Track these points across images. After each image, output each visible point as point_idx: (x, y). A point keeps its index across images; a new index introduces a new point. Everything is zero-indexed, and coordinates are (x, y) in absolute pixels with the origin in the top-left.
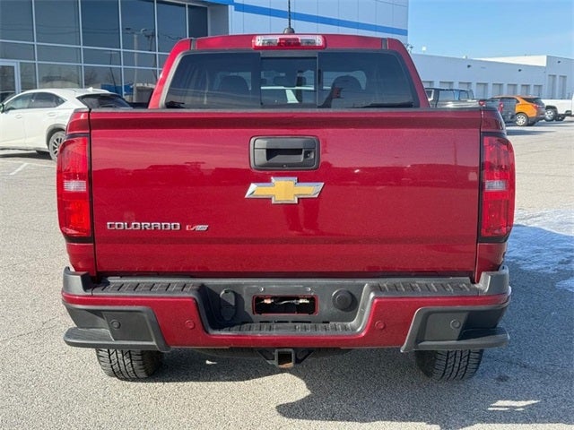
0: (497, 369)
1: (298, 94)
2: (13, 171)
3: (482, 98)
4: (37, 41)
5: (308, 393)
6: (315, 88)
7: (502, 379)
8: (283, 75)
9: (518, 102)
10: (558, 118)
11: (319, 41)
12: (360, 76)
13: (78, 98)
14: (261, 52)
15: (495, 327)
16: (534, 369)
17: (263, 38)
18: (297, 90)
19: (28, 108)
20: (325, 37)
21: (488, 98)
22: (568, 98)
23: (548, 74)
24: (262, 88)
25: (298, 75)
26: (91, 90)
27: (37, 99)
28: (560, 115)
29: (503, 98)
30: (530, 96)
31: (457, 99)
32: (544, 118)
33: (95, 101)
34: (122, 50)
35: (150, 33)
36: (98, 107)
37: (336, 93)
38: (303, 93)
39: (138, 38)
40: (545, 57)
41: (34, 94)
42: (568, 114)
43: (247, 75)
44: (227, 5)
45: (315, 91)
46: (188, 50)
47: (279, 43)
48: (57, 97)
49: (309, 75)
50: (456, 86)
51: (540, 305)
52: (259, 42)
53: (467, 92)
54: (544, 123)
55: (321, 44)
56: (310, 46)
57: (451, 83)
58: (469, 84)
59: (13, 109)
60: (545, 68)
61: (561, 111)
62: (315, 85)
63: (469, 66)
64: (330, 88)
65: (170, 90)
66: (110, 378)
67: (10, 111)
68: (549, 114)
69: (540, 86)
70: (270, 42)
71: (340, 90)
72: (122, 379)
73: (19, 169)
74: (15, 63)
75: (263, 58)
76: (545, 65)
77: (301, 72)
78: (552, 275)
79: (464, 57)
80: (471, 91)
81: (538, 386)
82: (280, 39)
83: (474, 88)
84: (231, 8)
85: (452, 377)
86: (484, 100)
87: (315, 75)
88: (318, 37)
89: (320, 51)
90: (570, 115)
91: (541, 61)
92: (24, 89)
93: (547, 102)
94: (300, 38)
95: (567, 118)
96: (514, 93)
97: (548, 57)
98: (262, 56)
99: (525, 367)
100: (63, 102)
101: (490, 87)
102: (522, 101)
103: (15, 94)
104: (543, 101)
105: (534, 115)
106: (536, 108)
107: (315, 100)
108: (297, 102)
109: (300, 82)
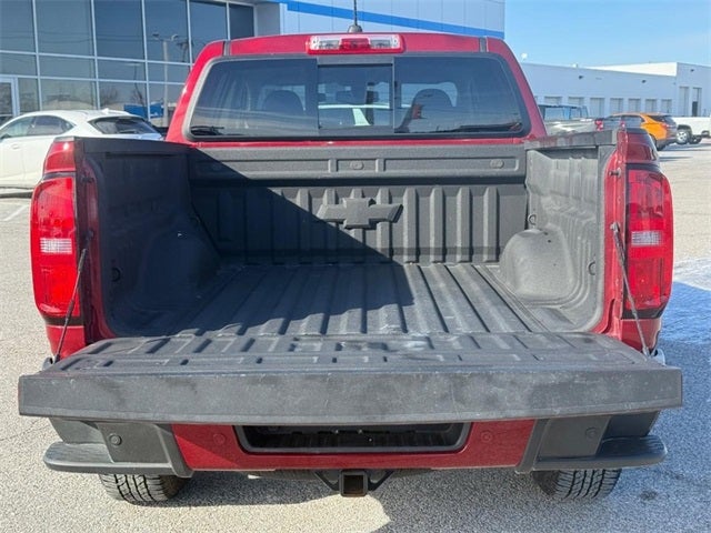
0: (639, 482)
1: (369, 114)
2: (8, 215)
3: (598, 116)
4: (40, 51)
5: (386, 520)
6: (391, 105)
7: (648, 496)
8: (348, 88)
9: (643, 121)
10: (693, 140)
11: (395, 42)
12: (450, 89)
13: (90, 122)
14: (318, 57)
15: (646, 435)
16: (690, 481)
17: (320, 39)
18: (367, 109)
19: (28, 135)
20: (403, 36)
21: (605, 117)
22: (704, 116)
23: (678, 85)
24: (320, 107)
25: (368, 88)
26: (106, 112)
27: (38, 124)
28: (695, 137)
29: (623, 117)
30: (657, 114)
31: (567, 118)
32: (675, 141)
33: (111, 125)
34: (146, 61)
35: (183, 39)
36: (116, 133)
37: (416, 112)
38: (375, 112)
39: (168, 46)
40: (675, 65)
41: (35, 117)
42: (705, 135)
43: (300, 90)
44: (278, 3)
45: (391, 110)
46: (220, 57)
47: (342, 46)
48: (64, 122)
49: (382, 88)
50: (565, 102)
51: (690, 388)
52: (314, 44)
53: (579, 109)
54: (675, 147)
55: (398, 46)
56: (384, 50)
57: (559, 98)
58: (581, 99)
59: (9, 137)
60: (675, 78)
61: (696, 132)
62: (391, 101)
63: (580, 77)
64: (409, 106)
65: (196, 109)
66: (117, 502)
67: (5, 140)
68: (681, 136)
69: (669, 101)
70: (329, 45)
71: (421, 108)
72: (133, 503)
73: (17, 213)
74: (12, 80)
75: (319, 66)
76: (675, 74)
77: (371, 84)
78: (703, 347)
79: (574, 66)
80: (585, 108)
81: (698, 506)
82: (343, 40)
83: (587, 103)
84: (283, 7)
85: (581, 495)
86: (601, 119)
87: (391, 89)
88: (393, 36)
89: (397, 55)
90: (707, 136)
91: (669, 69)
92: (23, 112)
93: (679, 121)
94: (370, 38)
95: (704, 141)
96: (637, 110)
97: (678, 64)
98: (319, 63)
99: (677, 477)
100: (71, 127)
101: (607, 104)
102: (647, 120)
103: (11, 118)
104: (675, 119)
105: (664, 137)
106: (665, 128)
107: (391, 122)
108: (367, 124)
109: (371, 98)
